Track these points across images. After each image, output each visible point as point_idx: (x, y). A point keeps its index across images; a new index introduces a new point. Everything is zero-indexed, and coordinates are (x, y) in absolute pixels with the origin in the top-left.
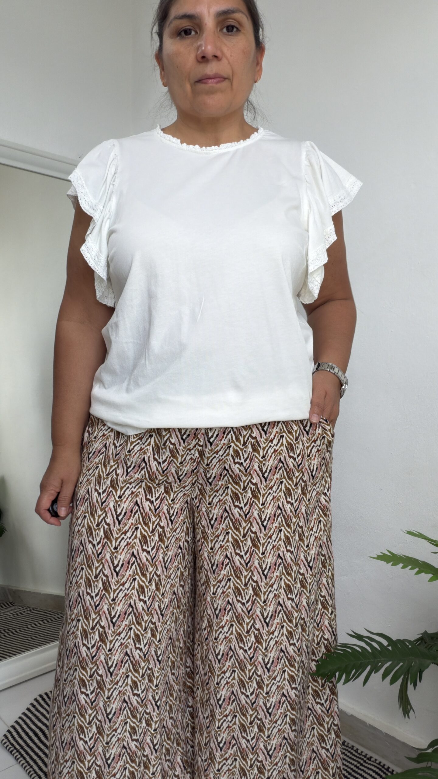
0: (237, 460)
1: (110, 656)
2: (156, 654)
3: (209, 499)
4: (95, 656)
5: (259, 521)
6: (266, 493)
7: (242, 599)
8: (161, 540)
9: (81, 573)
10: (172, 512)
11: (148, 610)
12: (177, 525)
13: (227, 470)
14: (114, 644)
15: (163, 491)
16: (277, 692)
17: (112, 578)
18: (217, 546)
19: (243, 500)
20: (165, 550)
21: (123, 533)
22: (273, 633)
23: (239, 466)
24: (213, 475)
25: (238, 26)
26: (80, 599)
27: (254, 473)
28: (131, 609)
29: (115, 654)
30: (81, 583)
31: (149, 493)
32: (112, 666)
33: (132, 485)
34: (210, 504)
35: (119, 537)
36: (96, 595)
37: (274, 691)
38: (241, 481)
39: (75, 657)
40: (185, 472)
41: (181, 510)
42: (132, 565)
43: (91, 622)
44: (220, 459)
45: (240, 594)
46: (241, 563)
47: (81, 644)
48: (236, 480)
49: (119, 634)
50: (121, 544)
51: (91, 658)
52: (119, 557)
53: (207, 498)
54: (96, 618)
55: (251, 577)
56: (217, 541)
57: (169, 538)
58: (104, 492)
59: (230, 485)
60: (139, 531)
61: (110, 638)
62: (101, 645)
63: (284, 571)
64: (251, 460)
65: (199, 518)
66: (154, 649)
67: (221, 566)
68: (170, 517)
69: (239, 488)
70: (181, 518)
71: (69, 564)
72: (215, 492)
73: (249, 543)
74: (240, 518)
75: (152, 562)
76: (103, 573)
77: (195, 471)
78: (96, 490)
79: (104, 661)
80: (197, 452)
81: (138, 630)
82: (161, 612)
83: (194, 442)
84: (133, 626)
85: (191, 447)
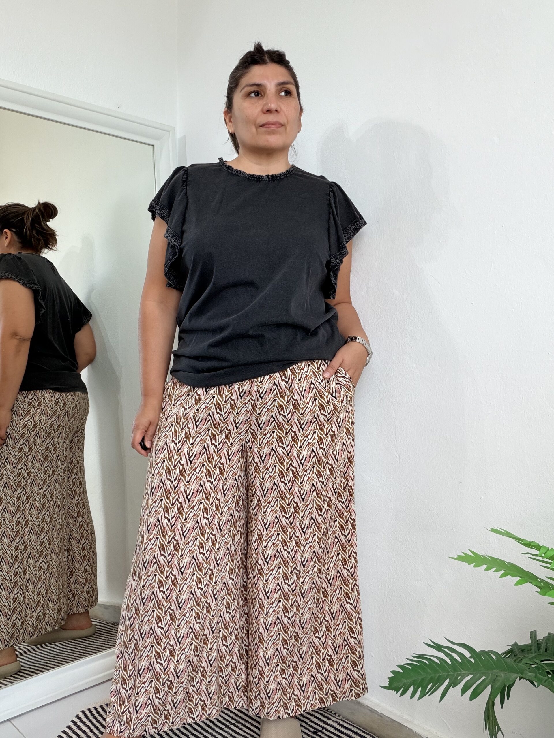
0: (281, 413)
1: (181, 560)
2: (216, 559)
3: (260, 441)
4: (170, 561)
5: (298, 459)
6: (303, 439)
7: (286, 515)
9: (160, 504)
11: (210, 525)
12: (234, 463)
13: (274, 418)
14: (185, 551)
15: (224, 438)
17: (185, 504)
18: (267, 476)
19: (285, 442)
20: (224, 481)
21: (193, 470)
22: (308, 539)
23: (283, 417)
24: (263, 422)
26: (158, 523)
27: (294, 424)
29: (185, 558)
30: (160, 511)
31: (214, 439)
33: (201, 434)
34: (260, 445)
35: (191, 473)
36: (172, 518)
38: (284, 428)
40: (241, 421)
41: (238, 451)
42: (200, 493)
43: (167, 538)
44: (268, 409)
45: (285, 511)
46: (285, 489)
47: (159, 555)
48: (280, 427)
50: (192, 478)
51: (167, 563)
52: (190, 488)
53: (258, 441)
54: (172, 534)
55: (292, 499)
56: (267, 473)
57: (227, 472)
58: (179, 442)
59: (275, 430)
60: (205, 467)
61: (182, 547)
62: (175, 553)
64: (292, 415)
65: (252, 456)
66: (214, 555)
67: (270, 490)
69: (282, 433)
72: (264, 435)
73: (291, 474)
74: (284, 456)
75: (214, 489)
76: (178, 501)
77: (249, 419)
78: (173, 441)
79: (177, 565)
80: (250, 405)
81: (202, 540)
82: (220, 527)
83: (249, 398)
84: (198, 537)
85: (246, 401)
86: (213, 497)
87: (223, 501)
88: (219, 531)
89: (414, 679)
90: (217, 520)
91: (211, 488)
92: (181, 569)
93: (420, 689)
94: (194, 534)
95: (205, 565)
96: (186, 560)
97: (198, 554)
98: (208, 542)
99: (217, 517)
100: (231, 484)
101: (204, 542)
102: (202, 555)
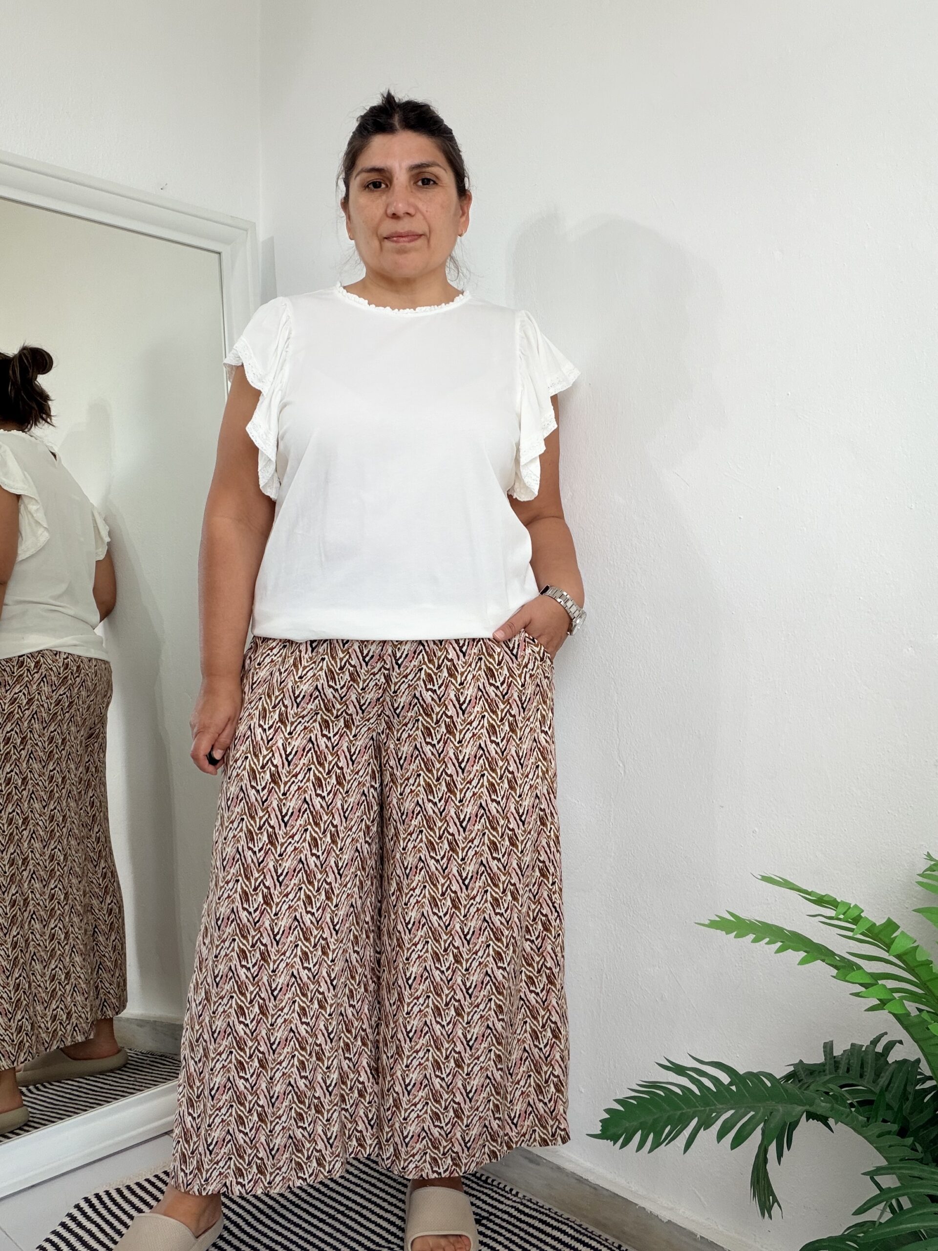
0: (429, 687)
1: (276, 921)
2: (333, 922)
3: (397, 734)
4: (258, 921)
5: (455, 762)
6: (464, 729)
7: (436, 855)
8: (339, 783)
9: (240, 825)
10: (353, 751)
11: (322, 867)
12: (360, 766)
13: (417, 698)
14: (281, 907)
15: (343, 726)
16: (478, 970)
17: (280, 829)
18: (408, 790)
19: (436, 736)
20: (344, 796)
21: (293, 776)
22: (474, 898)
23: (432, 695)
24: (402, 705)
25: (434, 179)
26: (238, 856)
27: (449, 703)
28: (301, 865)
29: (282, 918)
30: (240, 836)
31: (326, 727)
32: (278, 933)
33: (305, 719)
34: (398, 740)
35: (289, 781)
36: (260, 850)
37: (475, 968)
38: (433, 712)
39: (233, 924)
40: (369, 701)
41: (365, 748)
42: (304, 813)
43: (253, 882)
44: (409, 685)
45: (434, 849)
46: (434, 812)
47: (240, 909)
48: (428, 711)
49: (287, 895)
50: (291, 789)
51: (253, 924)
52: (288, 804)
53: (395, 733)
55: (446, 828)
56: (407, 785)
57: (349, 781)
58: (270, 728)
59: (420, 718)
60: (312, 772)
61: (276, 900)
62: (265, 908)
63: (488, 824)
64: (446, 687)
65: (387, 757)
66: (329, 915)
67: (410, 815)
68: (351, 756)
69: (431, 721)
70: (365, 758)
71: (222, 817)
72: (403, 725)
73: (444, 788)
74: (433, 757)
75: (328, 809)
76: (269, 824)
77: (381, 700)
78: (260, 726)
79: (269, 928)
80: (382, 677)
81: (310, 890)
82: (339, 870)
84: (303, 885)
85: (376, 670)
86: (325, 822)
87: (342, 828)
88: (338, 877)
89: (642, 1120)
90: (334, 859)
91: (322, 806)
92: (275, 936)
93: (651, 1136)
94: (295, 881)
95: (315, 932)
96: (284, 922)
97: (304, 913)
98: (319, 894)
99: (333, 854)
100: (356, 801)
101: (313, 894)
102: (309, 915)
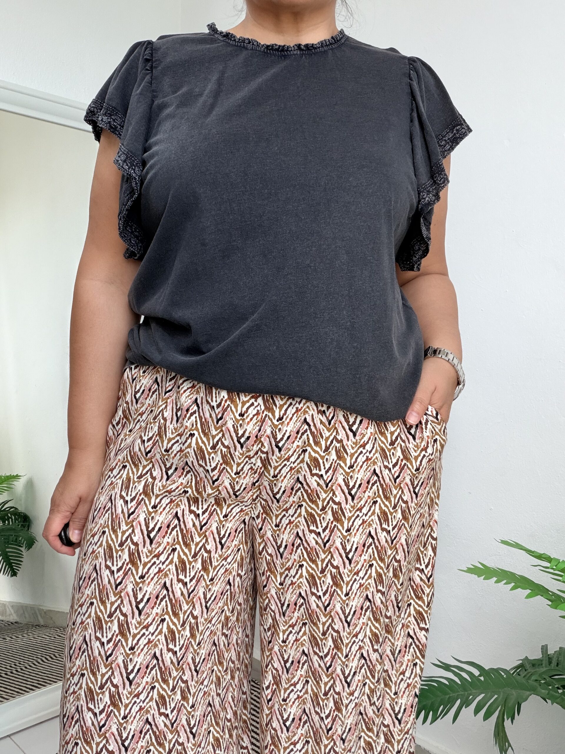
0: (314, 471)
1: (125, 725)
2: (189, 724)
3: (276, 519)
4: (104, 725)
5: (342, 552)
6: (353, 516)
7: (320, 651)
8: (205, 569)
9: (89, 610)
10: (222, 533)
11: (178, 664)
12: (229, 552)
13: (301, 483)
14: (131, 709)
15: (213, 503)
17: (133, 618)
18: (288, 581)
19: (321, 523)
20: (208, 583)
21: (155, 556)
23: (318, 479)
24: (282, 490)
26: (85, 646)
27: (337, 489)
28: (155, 661)
29: (132, 722)
30: (88, 624)
31: (194, 502)
32: (127, 738)
34: (277, 526)
35: (149, 561)
36: (109, 642)
38: (319, 499)
39: (77, 726)
40: (244, 486)
41: (236, 531)
42: (162, 600)
43: (99, 678)
44: (291, 467)
45: (318, 645)
46: (318, 606)
47: (85, 708)
48: (313, 497)
49: (138, 696)
50: (151, 571)
52: (145, 588)
54: (107, 672)
55: (330, 625)
56: (287, 575)
57: (216, 567)
58: (132, 500)
59: (304, 504)
60: (176, 553)
61: (125, 701)
62: (112, 711)
63: (371, 616)
64: (334, 471)
65: (263, 544)
66: (185, 717)
67: (293, 607)
68: (220, 539)
69: (316, 508)
70: (235, 542)
71: (73, 598)
72: (284, 510)
73: (329, 580)
74: (317, 547)
75: (189, 597)
76: (121, 611)
77: (257, 484)
78: (122, 497)
79: (116, 733)
80: (259, 461)
81: (164, 689)
82: (196, 667)
83: (256, 448)
84: (156, 684)
85: (252, 453)
86: (185, 612)
87: (203, 620)
88: (195, 674)
90: (191, 655)
91: (182, 594)
92: (123, 742)
94: (148, 679)
95: (170, 736)
96: (133, 726)
97: (157, 715)
98: (174, 694)
99: (192, 650)
100: (220, 590)
101: (167, 694)
102: (163, 718)
